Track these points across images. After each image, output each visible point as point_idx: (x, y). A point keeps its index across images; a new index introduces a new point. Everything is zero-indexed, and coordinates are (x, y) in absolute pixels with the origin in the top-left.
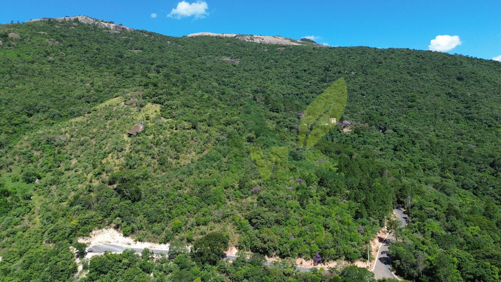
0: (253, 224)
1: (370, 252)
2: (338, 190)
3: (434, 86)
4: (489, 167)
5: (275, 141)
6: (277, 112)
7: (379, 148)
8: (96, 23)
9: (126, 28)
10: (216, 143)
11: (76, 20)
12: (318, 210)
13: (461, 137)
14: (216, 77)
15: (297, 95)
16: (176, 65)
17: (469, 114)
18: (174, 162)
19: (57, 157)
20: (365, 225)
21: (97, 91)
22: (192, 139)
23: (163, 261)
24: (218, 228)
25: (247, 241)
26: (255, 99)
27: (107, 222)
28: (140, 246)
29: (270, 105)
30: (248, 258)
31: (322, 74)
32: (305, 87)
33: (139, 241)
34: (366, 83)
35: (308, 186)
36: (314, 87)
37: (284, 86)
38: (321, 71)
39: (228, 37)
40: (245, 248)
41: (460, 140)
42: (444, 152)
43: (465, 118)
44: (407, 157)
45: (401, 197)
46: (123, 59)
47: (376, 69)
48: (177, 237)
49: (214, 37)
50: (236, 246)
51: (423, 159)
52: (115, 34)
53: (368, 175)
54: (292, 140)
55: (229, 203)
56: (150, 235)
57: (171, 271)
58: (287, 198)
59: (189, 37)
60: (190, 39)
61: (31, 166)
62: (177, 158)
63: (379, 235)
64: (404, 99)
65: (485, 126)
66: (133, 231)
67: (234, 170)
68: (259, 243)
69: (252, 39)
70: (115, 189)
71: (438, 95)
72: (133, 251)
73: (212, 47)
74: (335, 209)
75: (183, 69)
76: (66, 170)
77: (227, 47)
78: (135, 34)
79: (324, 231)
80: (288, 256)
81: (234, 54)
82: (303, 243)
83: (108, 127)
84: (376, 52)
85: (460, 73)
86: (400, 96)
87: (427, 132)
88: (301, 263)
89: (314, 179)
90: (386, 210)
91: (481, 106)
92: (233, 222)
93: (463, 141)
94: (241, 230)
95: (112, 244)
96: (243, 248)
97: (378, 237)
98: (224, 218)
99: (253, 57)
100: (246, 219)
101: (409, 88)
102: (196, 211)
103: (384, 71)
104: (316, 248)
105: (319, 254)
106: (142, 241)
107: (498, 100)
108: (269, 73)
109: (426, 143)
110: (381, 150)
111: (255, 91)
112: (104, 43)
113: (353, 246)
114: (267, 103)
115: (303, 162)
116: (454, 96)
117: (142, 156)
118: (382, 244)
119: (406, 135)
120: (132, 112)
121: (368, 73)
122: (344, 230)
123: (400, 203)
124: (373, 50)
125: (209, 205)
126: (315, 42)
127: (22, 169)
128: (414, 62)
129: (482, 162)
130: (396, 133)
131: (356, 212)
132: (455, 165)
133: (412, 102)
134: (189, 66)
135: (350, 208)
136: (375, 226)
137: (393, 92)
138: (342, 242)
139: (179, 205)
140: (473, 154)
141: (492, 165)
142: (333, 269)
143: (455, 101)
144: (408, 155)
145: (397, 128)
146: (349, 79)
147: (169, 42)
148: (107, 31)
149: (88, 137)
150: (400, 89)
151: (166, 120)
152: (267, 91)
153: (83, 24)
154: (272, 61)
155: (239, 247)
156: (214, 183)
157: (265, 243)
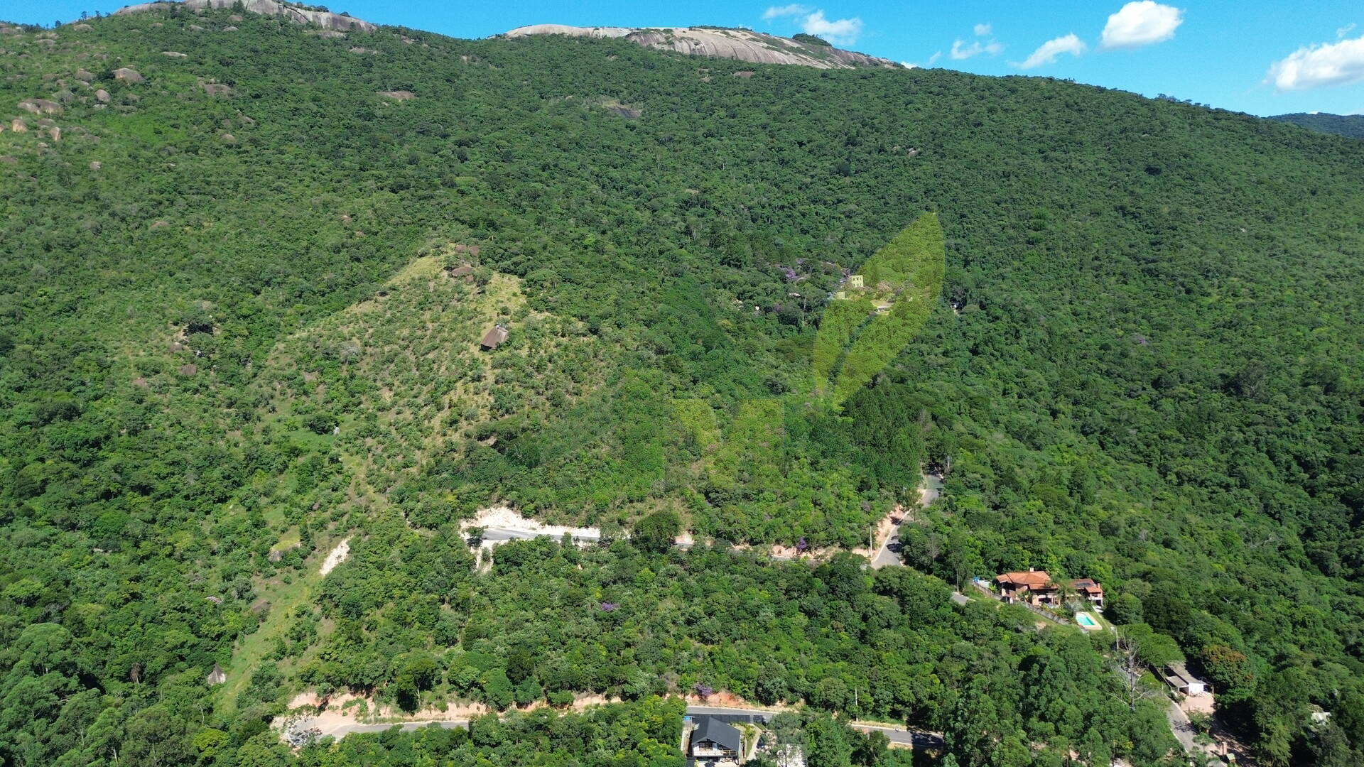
0: (712, 501)
1: (873, 536)
2: (838, 447)
3: (1093, 189)
4: (1149, 387)
6: (736, 266)
7: (941, 350)
8: (286, 11)
9: (358, 24)
10: (637, 364)
11: (238, 8)
12: (805, 479)
13: (1124, 315)
14: (596, 169)
15: (782, 208)
16: (500, 138)
17: (1154, 261)
18: (574, 400)
19: (352, 384)
20: (873, 500)
21: (367, 232)
22: (596, 356)
23: (593, 549)
24: (660, 506)
25: (704, 524)
26: (688, 232)
27: (496, 497)
28: (557, 532)
29: (720, 249)
30: (708, 544)
31: (840, 153)
32: (800, 188)
33: (549, 524)
34: (941, 180)
35: (793, 440)
36: (820, 188)
37: (751, 185)
38: (838, 145)
39: (610, 39)
40: (702, 532)
41: (1121, 323)
42: (1071, 356)
43: (1143, 271)
45: (938, 457)
46: (375, 121)
47: (965, 142)
48: (603, 519)
49: (574, 38)
50: (689, 531)
51: (1026, 371)
52: (336, 43)
53: (891, 420)
54: (769, 351)
55: (672, 469)
56: (564, 515)
57: (607, 562)
58: (760, 462)
59: (513, 39)
60: (515, 44)
61: (308, 402)
62: (578, 393)
63: (893, 514)
64: (1021, 223)
65: (1180, 291)
66: (537, 511)
68: (720, 525)
69: (670, 43)
70: (494, 446)
71: (1096, 213)
72: (549, 537)
73: (571, 69)
74: (832, 477)
75: (519, 149)
76: (379, 410)
77: (610, 71)
78: (381, 38)
79: (813, 509)
80: (761, 542)
81: (626, 88)
82: (782, 526)
83: (430, 325)
84: (973, 89)
85: (1156, 154)
86: (1011, 215)
87: (1054, 306)
88: (780, 552)
89: (804, 429)
90: (910, 478)
91: (1184, 242)
92: (682, 497)
93: (1125, 326)
94: (695, 508)
96: (699, 532)
97: (891, 517)
98: (667, 491)
99: (676, 99)
100: (700, 492)
101: (1034, 194)
102: (625, 482)
103: (984, 147)
104: (800, 533)
105: (805, 539)
106: (553, 525)
107: (1224, 227)
108: (715, 149)
109: (1042, 334)
110: (945, 354)
111: (686, 202)
112: (318, 71)
113: (852, 529)
114: (714, 244)
115: (787, 397)
116: (1133, 213)
117: (520, 390)
118: (894, 526)
119: (1005, 318)
120: (469, 294)
121: (947, 153)
122: (841, 508)
123: (933, 468)
124: (967, 80)
125: (643, 472)
126: (829, 45)
127: (295, 407)
128: (1058, 119)
129: (1140, 378)
130: (984, 312)
131: (862, 482)
132: (1083, 385)
133: (1036, 230)
134: (529, 138)
135: (853, 476)
136: (886, 501)
137: (998, 204)
138: (836, 523)
139: (598, 473)
140: (1125, 361)
141: (1156, 384)
142: (822, 557)
143: (1132, 227)
144: (996, 364)
145: (988, 302)
146: (902, 169)
147: (465, 58)
148: (312, 32)
149: (396, 347)
150: (1016, 196)
151: (540, 317)
152: (711, 200)
153: (253, 17)
154: (722, 113)
155: (694, 532)
156: (646, 438)
157: (730, 525)
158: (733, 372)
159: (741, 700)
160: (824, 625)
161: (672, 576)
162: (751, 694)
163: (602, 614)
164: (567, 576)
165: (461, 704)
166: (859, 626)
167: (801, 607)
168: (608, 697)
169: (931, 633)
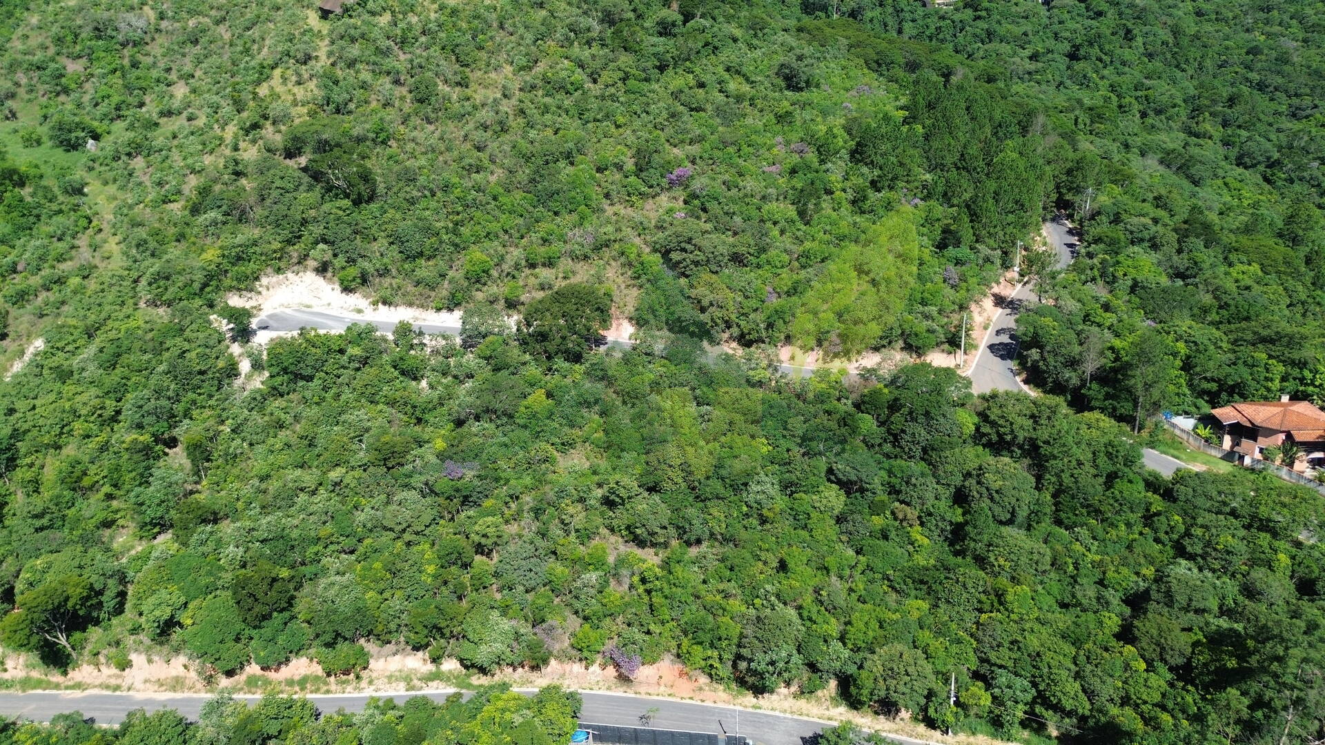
0: (673, 266)
1: (968, 330)
2: (900, 171)
5: (738, 33)
7: (1027, 53)
10: (568, 39)
12: (844, 227)
13: (1266, 15)
18: (455, 94)
19: (131, 77)
20: (963, 264)
22: (501, 27)
23: (449, 353)
24: (582, 275)
25: (657, 307)
27: (295, 255)
28: (387, 318)
30: (660, 345)
33: (384, 303)
35: (822, 162)
40: (652, 321)
41: (1261, 25)
42: (1208, 63)
44: (1102, 78)
45: (1069, 190)
48: (480, 296)
50: (631, 319)
51: (1147, 82)
53: (988, 131)
54: (785, 30)
55: (610, 211)
56: (410, 288)
57: (470, 376)
58: (764, 198)
61: (67, 104)
62: (463, 84)
63: (996, 290)
66: (364, 280)
67: (621, 120)
68: (687, 312)
70: (305, 170)
72: (370, 329)
74: (890, 223)
76: (162, 114)
79: (855, 281)
80: (760, 340)
82: (798, 311)
88: (792, 358)
89: (841, 143)
90: (1024, 226)
92: (623, 259)
93: (1267, 29)
94: (643, 279)
95: (315, 310)
96: (647, 322)
97: (994, 295)
98: (597, 249)
100: (655, 251)
102: (523, 231)
104: (831, 323)
105: (839, 335)
106: (390, 304)
109: (1164, 34)
110: (1034, 57)
113: (927, 317)
115: (813, 95)
117: (366, 76)
118: (1000, 310)
119: (1111, 13)
122: (907, 278)
123: (1062, 207)
125: (556, 214)
127: (44, 111)
129: (1308, 91)
131: (944, 232)
132: (1232, 101)
135: (928, 221)
136: (988, 265)
138: (899, 306)
139: (478, 214)
142: (872, 371)
144: (1106, 72)
149: (207, 20)
155: (639, 321)
156: (569, 157)
157: (703, 310)
158: (728, 55)
159: (704, 680)
160: (876, 509)
161: (588, 405)
162: (725, 671)
163: (443, 484)
164: (392, 403)
165: (156, 658)
166: (948, 516)
167: (830, 471)
168: (435, 660)
169: (1101, 534)
